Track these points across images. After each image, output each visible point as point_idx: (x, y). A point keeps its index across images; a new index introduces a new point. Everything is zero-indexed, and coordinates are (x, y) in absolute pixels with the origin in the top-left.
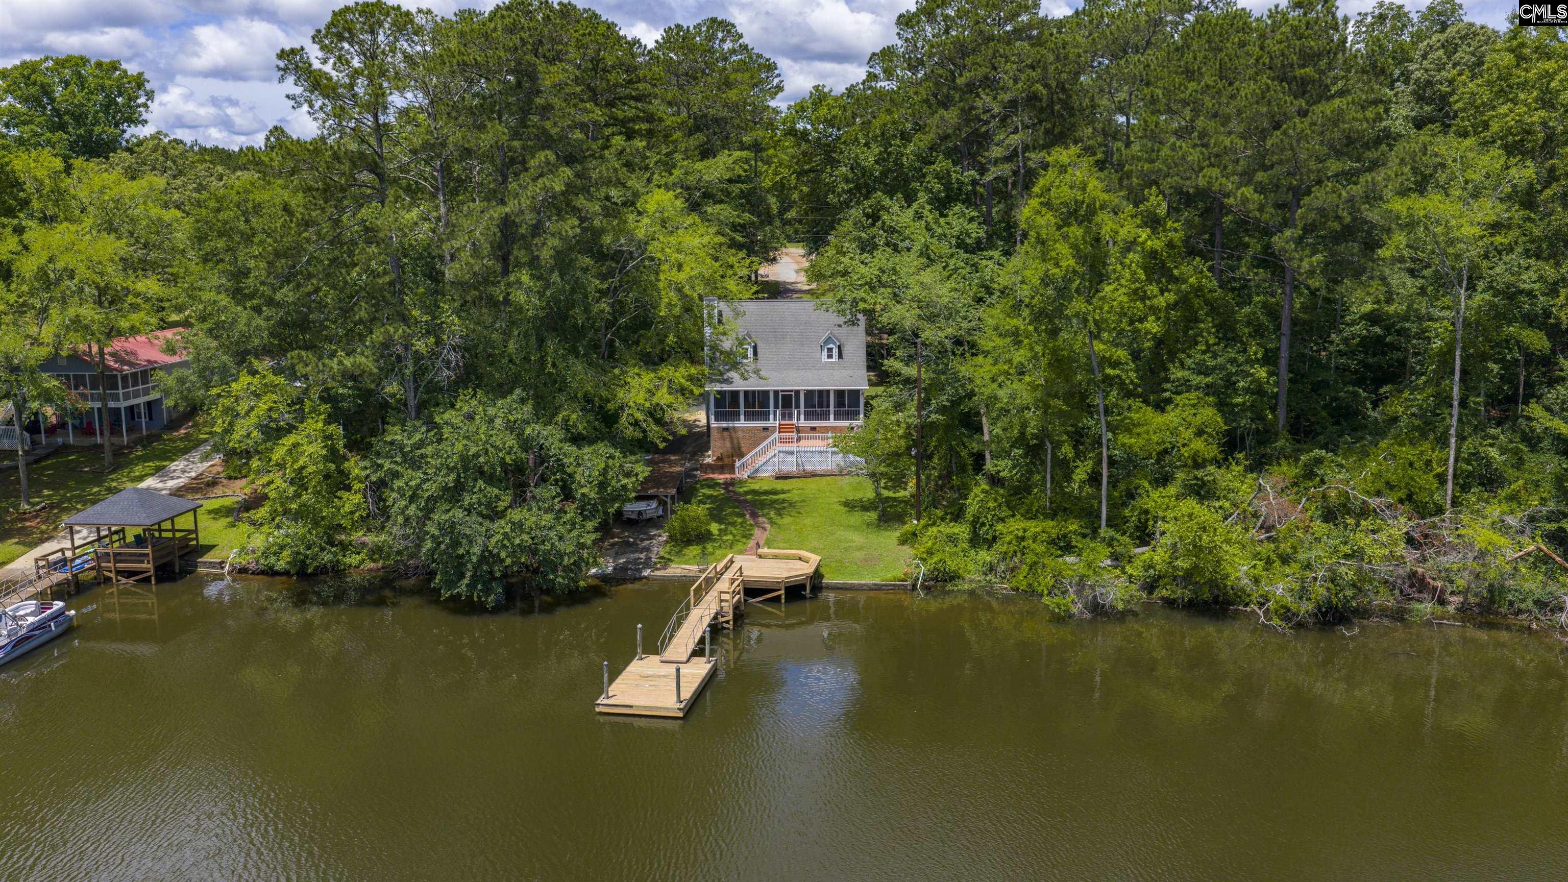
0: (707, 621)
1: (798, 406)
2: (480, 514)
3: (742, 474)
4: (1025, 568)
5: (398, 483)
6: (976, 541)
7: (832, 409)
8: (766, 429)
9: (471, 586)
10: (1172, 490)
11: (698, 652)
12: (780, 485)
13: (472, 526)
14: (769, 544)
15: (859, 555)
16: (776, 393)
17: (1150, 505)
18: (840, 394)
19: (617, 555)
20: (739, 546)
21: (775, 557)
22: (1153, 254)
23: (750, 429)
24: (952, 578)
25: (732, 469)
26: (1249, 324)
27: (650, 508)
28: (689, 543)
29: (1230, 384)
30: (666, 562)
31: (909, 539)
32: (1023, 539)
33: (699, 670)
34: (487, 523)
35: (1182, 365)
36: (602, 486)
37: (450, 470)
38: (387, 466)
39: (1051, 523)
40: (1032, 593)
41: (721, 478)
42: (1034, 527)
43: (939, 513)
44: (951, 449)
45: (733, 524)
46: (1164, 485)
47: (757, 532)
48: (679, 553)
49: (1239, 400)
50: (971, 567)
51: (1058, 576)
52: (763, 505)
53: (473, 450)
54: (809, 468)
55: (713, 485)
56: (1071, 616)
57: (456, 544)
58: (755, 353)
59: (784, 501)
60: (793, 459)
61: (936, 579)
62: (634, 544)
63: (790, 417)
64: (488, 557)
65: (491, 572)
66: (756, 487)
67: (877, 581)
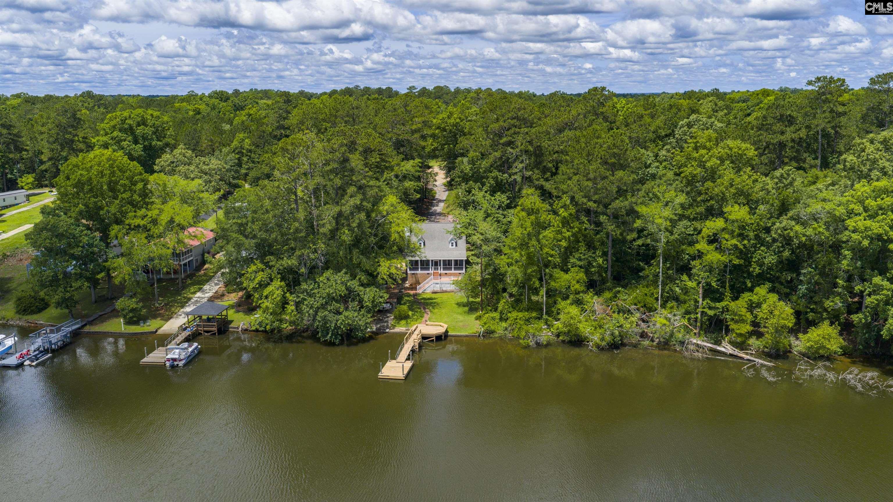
0: (410, 349)
1: (440, 265)
2: (334, 313)
3: (419, 291)
4: (517, 329)
5: (306, 303)
6: (501, 319)
7: (453, 266)
8: (428, 274)
9: (331, 337)
10: (568, 302)
11: (408, 359)
12: (434, 296)
13: (331, 317)
14: (430, 319)
15: (461, 324)
16: (432, 261)
17: (560, 307)
18: (456, 261)
19: (377, 324)
20: (419, 321)
21: (432, 325)
22: (564, 217)
23: (422, 274)
24: (492, 332)
25: (415, 289)
26: (599, 241)
27: (387, 306)
28: (401, 319)
29: (590, 264)
30: (394, 327)
31: (479, 318)
32: (516, 319)
33: (408, 365)
34: (336, 316)
35: (574, 257)
36: (373, 302)
37: (323, 298)
38: (302, 297)
39: (527, 313)
40: (518, 338)
41: (412, 292)
42: (520, 315)
43: (490, 308)
44: (494, 286)
45: (417, 312)
46: (565, 300)
47: (425, 315)
48: (398, 323)
49: (593, 270)
50: (499, 328)
51: (527, 332)
52: (427, 304)
53: (331, 292)
54: (444, 289)
55: (409, 295)
56: (529, 346)
57: (326, 323)
58: (424, 245)
59: (435, 303)
60: (438, 286)
61: (487, 333)
62: (382, 320)
63: (437, 269)
64: (337, 328)
65: (337, 332)
66: (425, 296)
67: (467, 334)
